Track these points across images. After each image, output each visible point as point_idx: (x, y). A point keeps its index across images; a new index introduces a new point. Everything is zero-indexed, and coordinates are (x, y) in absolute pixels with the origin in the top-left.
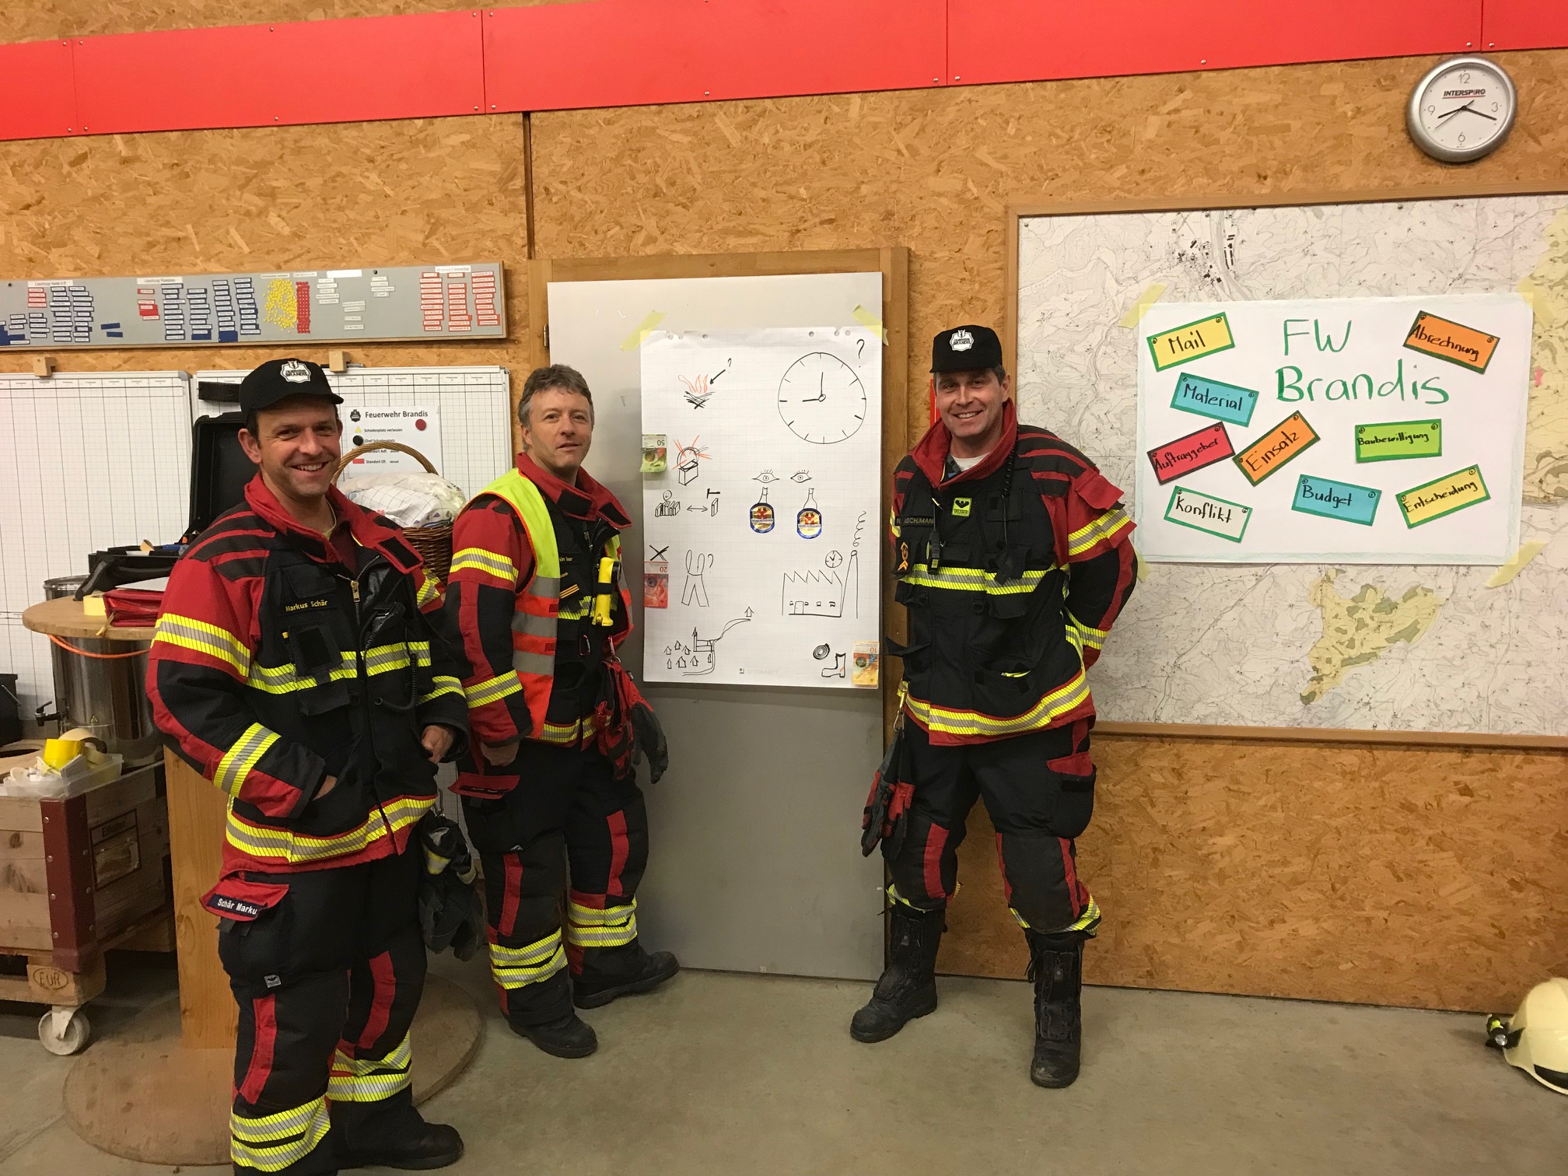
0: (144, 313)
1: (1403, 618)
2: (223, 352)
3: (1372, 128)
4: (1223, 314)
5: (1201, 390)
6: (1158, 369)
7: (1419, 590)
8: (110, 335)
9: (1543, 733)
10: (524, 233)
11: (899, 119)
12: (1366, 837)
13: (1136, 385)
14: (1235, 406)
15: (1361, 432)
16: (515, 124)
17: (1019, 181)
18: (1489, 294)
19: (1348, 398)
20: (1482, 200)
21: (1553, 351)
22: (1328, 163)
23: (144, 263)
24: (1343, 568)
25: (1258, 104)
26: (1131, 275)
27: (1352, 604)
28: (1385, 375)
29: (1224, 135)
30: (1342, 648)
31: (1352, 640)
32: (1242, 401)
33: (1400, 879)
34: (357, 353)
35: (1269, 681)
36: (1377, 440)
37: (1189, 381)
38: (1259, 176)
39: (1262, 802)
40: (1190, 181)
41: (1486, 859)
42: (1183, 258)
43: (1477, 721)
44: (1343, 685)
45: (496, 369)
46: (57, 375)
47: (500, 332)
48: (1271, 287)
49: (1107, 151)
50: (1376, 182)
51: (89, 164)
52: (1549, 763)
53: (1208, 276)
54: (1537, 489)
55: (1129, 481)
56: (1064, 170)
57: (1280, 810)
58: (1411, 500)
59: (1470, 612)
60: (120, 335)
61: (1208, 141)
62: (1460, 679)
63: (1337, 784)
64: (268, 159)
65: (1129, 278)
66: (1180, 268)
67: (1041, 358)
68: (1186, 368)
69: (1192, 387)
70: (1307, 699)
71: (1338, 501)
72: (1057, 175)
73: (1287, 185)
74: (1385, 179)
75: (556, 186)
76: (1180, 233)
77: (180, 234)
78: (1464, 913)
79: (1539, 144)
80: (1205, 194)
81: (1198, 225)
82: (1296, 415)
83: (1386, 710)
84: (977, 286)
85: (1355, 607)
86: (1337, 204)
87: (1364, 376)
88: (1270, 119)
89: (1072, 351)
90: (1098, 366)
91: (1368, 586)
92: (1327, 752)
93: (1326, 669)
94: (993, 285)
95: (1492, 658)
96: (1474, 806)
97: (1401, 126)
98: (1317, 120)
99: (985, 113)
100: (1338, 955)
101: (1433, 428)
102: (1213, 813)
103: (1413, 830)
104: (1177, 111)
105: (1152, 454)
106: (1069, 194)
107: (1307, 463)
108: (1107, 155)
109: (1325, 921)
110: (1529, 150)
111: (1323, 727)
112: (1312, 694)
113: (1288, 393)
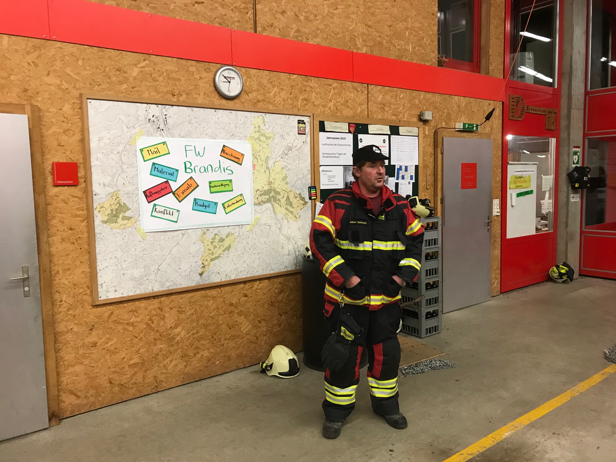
1: (226, 244)
3: (205, 84)
4: (165, 142)
5: (160, 169)
6: (145, 161)
7: (230, 234)
9: (263, 274)
11: (28, 50)
12: (221, 317)
13: (137, 167)
14: (171, 175)
15: (211, 183)
17: (85, 84)
18: (240, 141)
19: (206, 172)
20: (236, 111)
21: (257, 159)
22: (193, 93)
24: (208, 229)
25: (170, 70)
26: (132, 125)
27: (212, 240)
28: (216, 165)
29: (161, 79)
30: (210, 255)
31: (213, 252)
32: (173, 173)
33: (230, 328)
35: (189, 270)
36: (215, 186)
37: (156, 165)
38: (173, 95)
39: (189, 313)
40: (150, 93)
41: (252, 316)
42: (150, 121)
43: (248, 273)
44: (211, 268)
48: (180, 133)
49: (119, 78)
50: (208, 102)
52: (265, 282)
53: (159, 128)
54: (257, 200)
55: (137, 203)
56: (103, 83)
57: (195, 314)
58: (226, 205)
59: (244, 239)
61: (155, 80)
62: (242, 261)
63: (211, 301)
65: (131, 127)
66: (149, 125)
67: (100, 155)
68: (155, 161)
69: (157, 168)
70: (201, 274)
71: (206, 207)
72: (100, 84)
73: (182, 99)
74: (210, 101)
76: (148, 112)
78: (248, 334)
79: (248, 96)
80: (155, 98)
81: (154, 109)
82: (191, 178)
83: (224, 274)
84: (70, 125)
85: (213, 241)
86: (198, 107)
87: (210, 165)
88: (174, 75)
89: (112, 153)
90: (122, 159)
91: (216, 234)
92: (207, 291)
93: (206, 263)
94: (77, 125)
95: (250, 253)
96: (248, 300)
97: (213, 85)
98: (189, 78)
99: (68, 54)
100: (215, 359)
101: (230, 182)
102: (174, 321)
103: (233, 312)
104: (144, 67)
105: (144, 192)
106: (106, 92)
107: (195, 194)
108: (119, 79)
109: (211, 349)
110: (246, 98)
111: (206, 283)
112: (203, 272)
113: (188, 170)
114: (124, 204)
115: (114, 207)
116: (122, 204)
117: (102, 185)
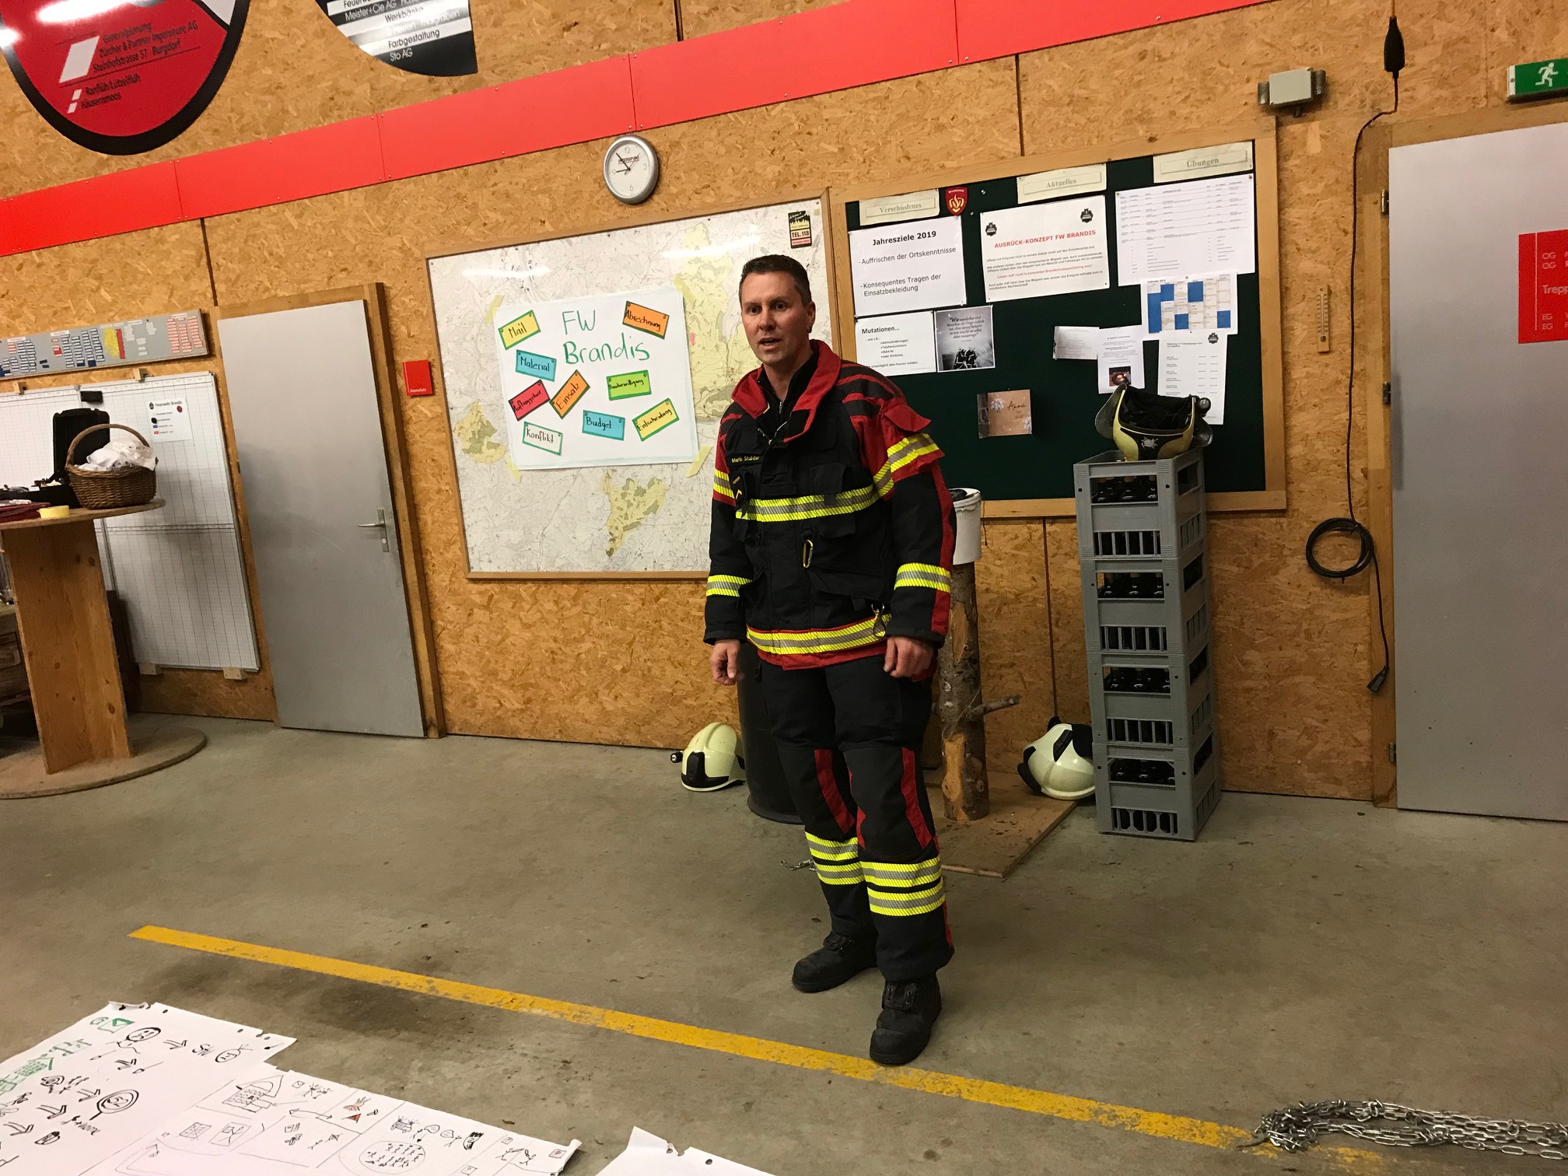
0: (56, 353)
1: (649, 499)
2: (94, 372)
4: (532, 311)
5: (528, 360)
6: (507, 349)
7: (654, 481)
8: (44, 367)
10: (210, 290)
11: (367, 204)
13: (498, 359)
14: (547, 369)
15: (609, 381)
16: (198, 226)
17: (427, 236)
18: (661, 287)
19: (600, 359)
21: (698, 322)
23: (54, 323)
24: (615, 468)
26: (486, 290)
27: (623, 491)
28: (616, 344)
30: (622, 520)
31: (626, 514)
32: (548, 365)
33: (676, 667)
34: (149, 368)
35: (589, 542)
36: (618, 386)
37: (522, 355)
38: (541, 221)
42: (510, 277)
43: (696, 563)
44: (626, 543)
45: (207, 373)
46: (26, 392)
47: (205, 352)
48: (554, 291)
49: (466, 213)
51: (24, 270)
53: (523, 287)
54: (703, 411)
55: (504, 420)
56: (448, 227)
58: (640, 423)
59: (682, 493)
60: (47, 366)
61: (514, 202)
62: (683, 537)
63: (636, 607)
64: (96, 257)
65: (486, 292)
67: (451, 346)
68: (520, 347)
69: (524, 359)
70: (610, 553)
71: (604, 426)
72: (445, 231)
75: (221, 261)
76: (505, 262)
77: (67, 305)
81: (513, 256)
82: (576, 372)
83: (650, 558)
85: (625, 493)
86: (578, 236)
87: (607, 345)
89: (465, 340)
90: (478, 348)
91: (629, 480)
93: (617, 533)
95: (697, 523)
99: (406, 196)
101: (645, 376)
104: (495, 184)
105: (511, 402)
106: (452, 242)
107: (586, 403)
108: (465, 216)
110: (671, 192)
111: (620, 570)
112: (612, 549)
113: (572, 359)
114: (487, 422)
115: (476, 428)
116: (485, 422)
117: (458, 393)
